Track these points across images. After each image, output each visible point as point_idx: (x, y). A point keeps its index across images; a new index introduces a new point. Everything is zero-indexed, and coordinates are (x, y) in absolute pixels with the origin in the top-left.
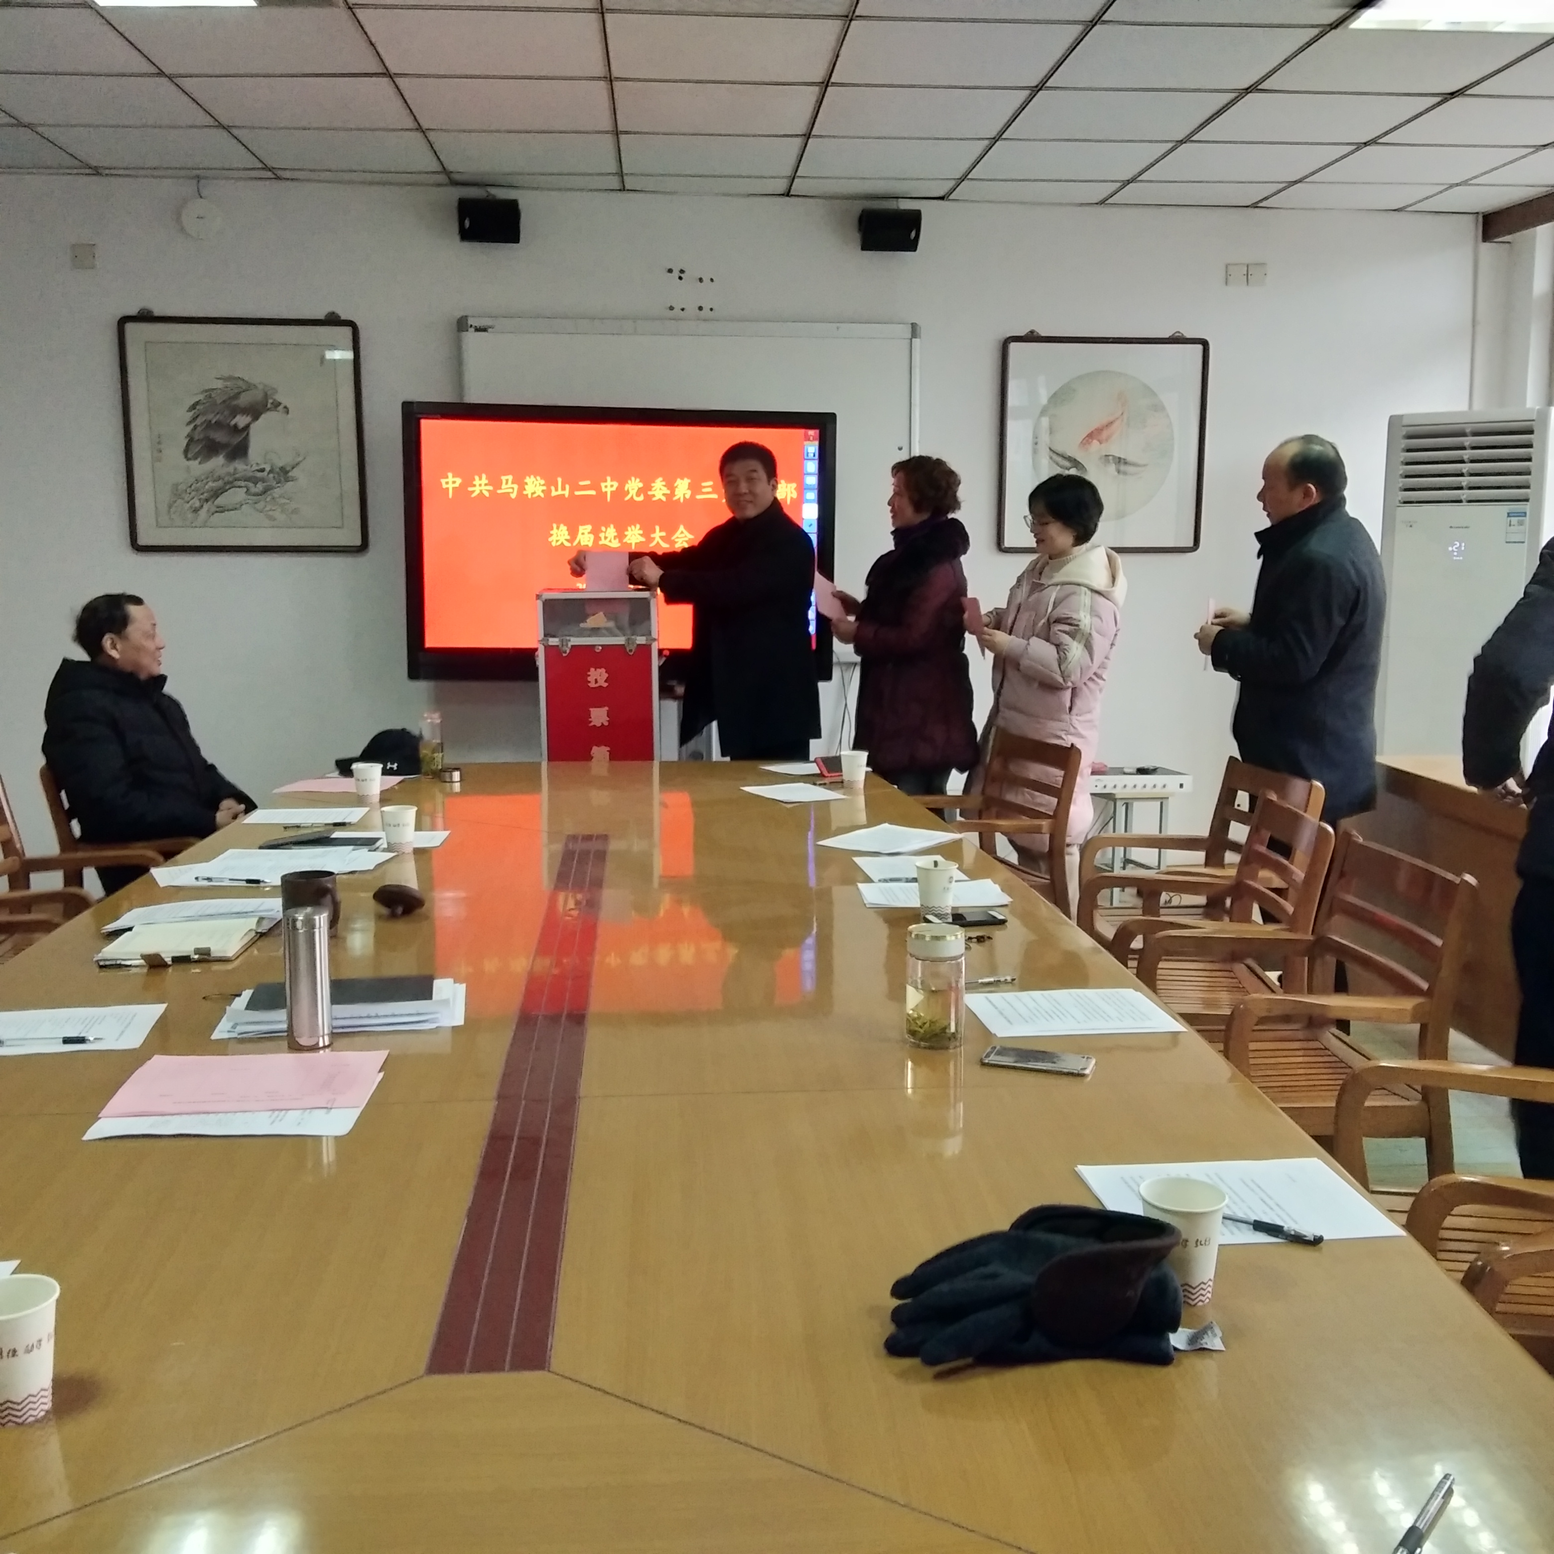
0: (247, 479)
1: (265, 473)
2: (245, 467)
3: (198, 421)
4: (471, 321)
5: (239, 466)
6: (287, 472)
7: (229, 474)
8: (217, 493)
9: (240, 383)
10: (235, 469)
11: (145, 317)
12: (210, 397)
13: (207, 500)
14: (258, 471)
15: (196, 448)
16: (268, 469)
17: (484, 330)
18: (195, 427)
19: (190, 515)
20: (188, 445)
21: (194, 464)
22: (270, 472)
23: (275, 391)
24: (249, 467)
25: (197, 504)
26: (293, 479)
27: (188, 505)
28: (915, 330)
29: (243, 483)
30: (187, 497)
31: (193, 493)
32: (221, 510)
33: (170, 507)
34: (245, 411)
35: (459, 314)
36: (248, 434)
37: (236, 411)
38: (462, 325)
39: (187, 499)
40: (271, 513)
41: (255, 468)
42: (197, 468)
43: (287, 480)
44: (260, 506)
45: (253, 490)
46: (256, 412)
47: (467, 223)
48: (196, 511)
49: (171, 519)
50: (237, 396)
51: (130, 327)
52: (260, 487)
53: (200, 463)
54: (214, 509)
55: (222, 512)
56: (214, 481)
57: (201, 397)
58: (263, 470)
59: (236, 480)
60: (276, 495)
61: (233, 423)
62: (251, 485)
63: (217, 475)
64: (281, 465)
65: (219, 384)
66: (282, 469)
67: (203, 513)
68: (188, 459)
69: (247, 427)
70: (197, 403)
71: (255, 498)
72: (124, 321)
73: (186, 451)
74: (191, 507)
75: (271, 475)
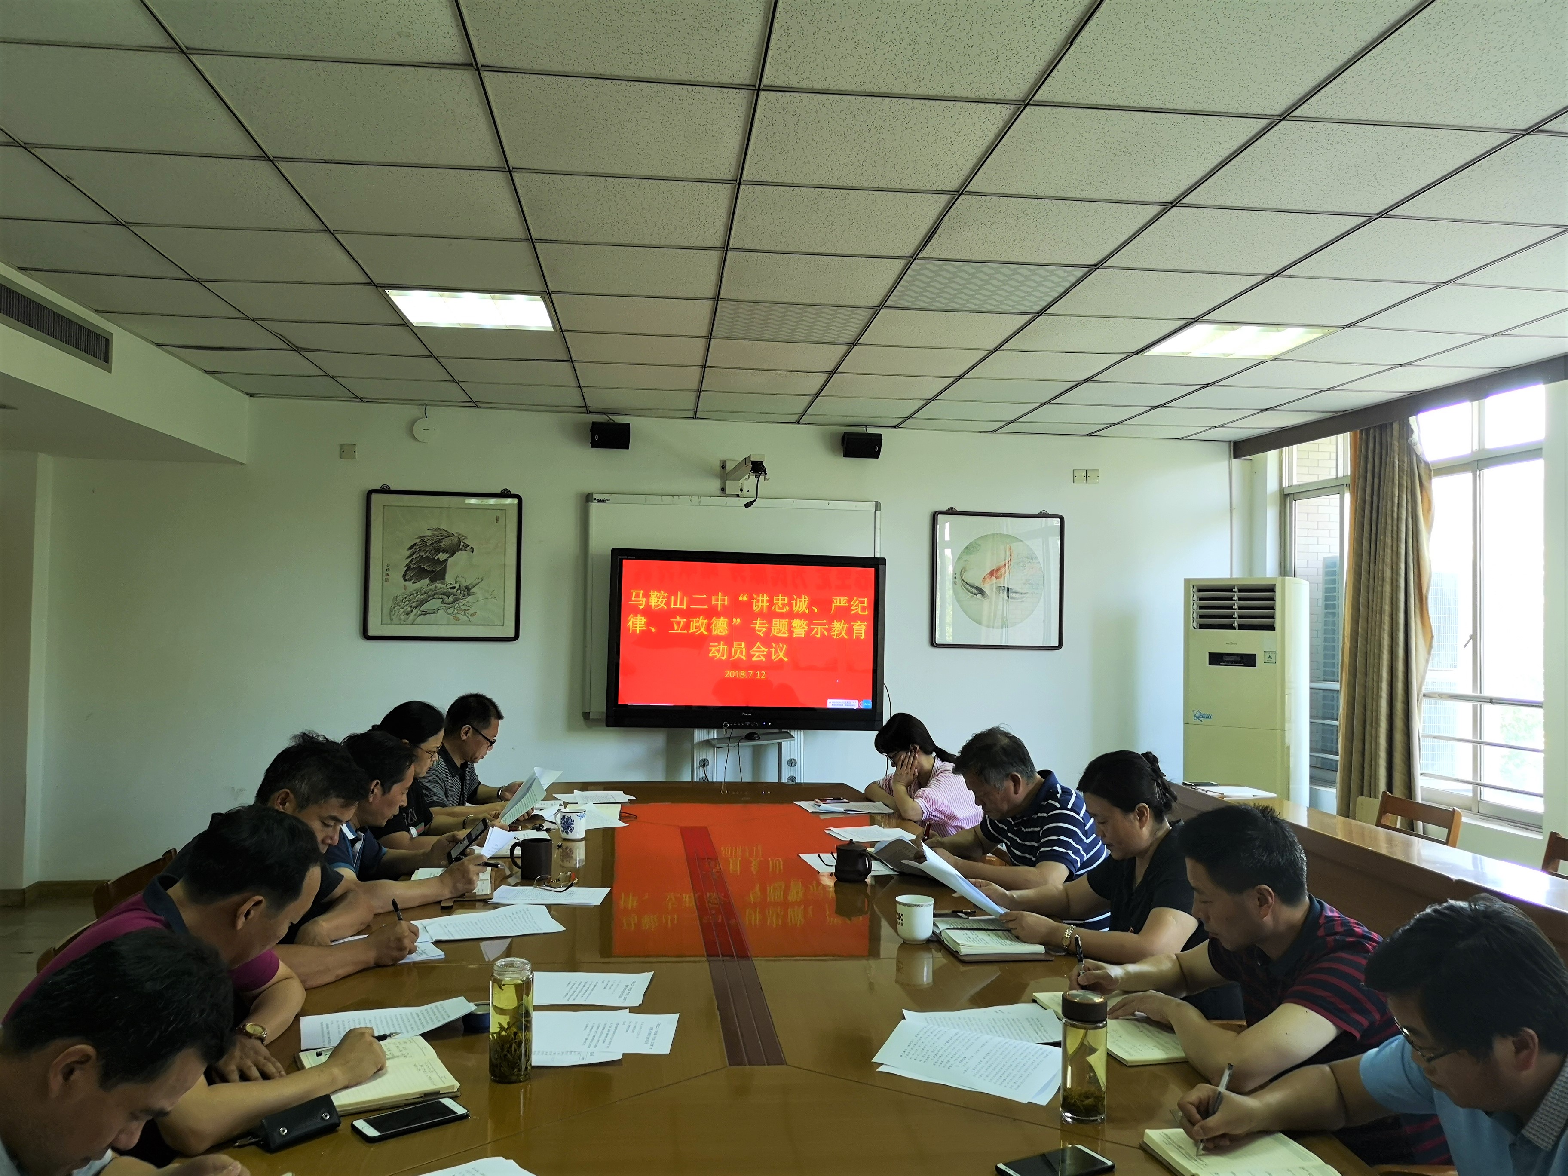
0: (444, 594)
1: (455, 590)
2: (442, 586)
3: (414, 557)
4: (595, 496)
5: (438, 585)
6: (470, 589)
7: (431, 590)
8: (423, 603)
9: (443, 532)
10: (436, 587)
11: (385, 490)
12: (423, 540)
13: (416, 607)
14: (451, 588)
15: (410, 574)
16: (457, 586)
17: (603, 501)
18: (411, 561)
19: (403, 617)
20: (406, 571)
21: (409, 584)
22: (459, 589)
23: (466, 538)
24: (445, 586)
25: (409, 609)
26: (474, 594)
27: (402, 610)
28: (878, 506)
29: (440, 597)
30: (403, 605)
31: (407, 602)
32: (425, 613)
33: (391, 611)
34: (444, 551)
35: (589, 491)
36: (446, 566)
37: (438, 551)
38: (588, 498)
39: (402, 606)
40: (457, 615)
41: (448, 587)
42: (411, 586)
43: (469, 595)
44: (450, 611)
45: (447, 600)
46: (452, 551)
47: (597, 437)
48: (408, 614)
49: (391, 619)
50: (440, 541)
51: (374, 496)
52: (451, 599)
53: (414, 583)
54: (419, 612)
55: (425, 614)
56: (422, 595)
57: (418, 541)
58: (454, 588)
59: (435, 594)
60: (461, 604)
61: (436, 558)
62: (445, 597)
63: (423, 591)
64: (465, 585)
65: (429, 533)
66: (467, 588)
67: (412, 615)
68: (405, 580)
69: (446, 560)
70: (415, 545)
71: (448, 606)
72: (371, 492)
73: (404, 576)
74: (404, 612)
75: (459, 591)
